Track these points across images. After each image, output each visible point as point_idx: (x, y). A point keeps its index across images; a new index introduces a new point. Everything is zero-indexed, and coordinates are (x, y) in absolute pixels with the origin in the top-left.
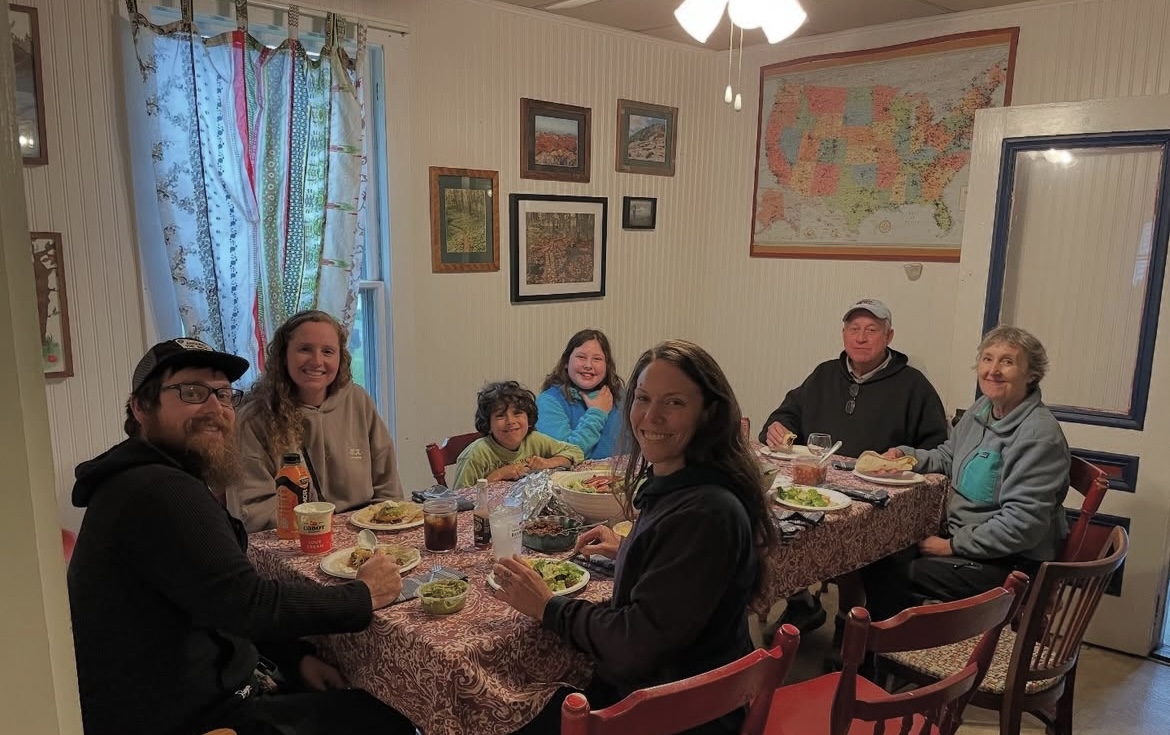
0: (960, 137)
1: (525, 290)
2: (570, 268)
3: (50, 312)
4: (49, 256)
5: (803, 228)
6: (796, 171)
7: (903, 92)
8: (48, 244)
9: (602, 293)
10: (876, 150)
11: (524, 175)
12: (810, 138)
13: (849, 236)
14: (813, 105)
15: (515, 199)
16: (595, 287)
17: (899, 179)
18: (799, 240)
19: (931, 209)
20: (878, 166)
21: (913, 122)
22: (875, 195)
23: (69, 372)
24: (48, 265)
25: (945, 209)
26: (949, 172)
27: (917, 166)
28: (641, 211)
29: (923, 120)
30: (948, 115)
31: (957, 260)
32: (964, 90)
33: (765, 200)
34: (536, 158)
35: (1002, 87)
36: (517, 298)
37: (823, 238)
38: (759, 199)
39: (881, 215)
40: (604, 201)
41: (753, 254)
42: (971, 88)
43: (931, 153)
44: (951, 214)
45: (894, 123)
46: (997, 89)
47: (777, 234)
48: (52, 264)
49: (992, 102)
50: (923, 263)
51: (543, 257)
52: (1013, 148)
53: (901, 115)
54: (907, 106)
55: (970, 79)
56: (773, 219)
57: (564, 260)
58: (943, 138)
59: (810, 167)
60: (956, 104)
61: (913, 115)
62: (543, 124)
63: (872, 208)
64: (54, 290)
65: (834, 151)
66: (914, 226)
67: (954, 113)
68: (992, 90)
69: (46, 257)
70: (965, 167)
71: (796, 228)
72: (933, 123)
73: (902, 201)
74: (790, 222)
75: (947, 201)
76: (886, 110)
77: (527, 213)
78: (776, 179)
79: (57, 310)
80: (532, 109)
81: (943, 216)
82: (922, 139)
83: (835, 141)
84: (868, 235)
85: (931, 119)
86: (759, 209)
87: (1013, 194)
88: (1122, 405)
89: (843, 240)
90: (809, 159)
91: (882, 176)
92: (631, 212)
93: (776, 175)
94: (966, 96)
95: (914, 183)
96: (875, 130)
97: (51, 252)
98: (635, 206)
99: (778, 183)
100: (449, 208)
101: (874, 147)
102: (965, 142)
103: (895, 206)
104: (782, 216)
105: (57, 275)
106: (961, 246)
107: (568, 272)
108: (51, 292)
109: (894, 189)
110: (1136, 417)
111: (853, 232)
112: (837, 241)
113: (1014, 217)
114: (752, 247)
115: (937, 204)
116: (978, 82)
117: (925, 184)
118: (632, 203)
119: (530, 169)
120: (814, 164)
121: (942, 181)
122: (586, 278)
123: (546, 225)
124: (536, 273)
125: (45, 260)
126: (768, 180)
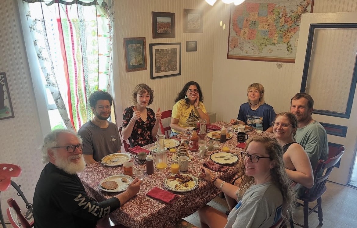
0: (296, 22)
1: (155, 75)
2: (169, 67)
3: (5, 98)
4: (3, 80)
5: (244, 50)
6: (243, 31)
7: (278, 5)
8: (2, 76)
9: (180, 74)
10: (268, 25)
11: (154, 37)
12: (247, 20)
13: (259, 53)
14: (248, 9)
15: (151, 45)
16: (178, 72)
17: (276, 35)
18: (243, 54)
19: (286, 45)
20: (269, 30)
21: (281, 16)
22: (268, 40)
23: (13, 116)
24: (2, 83)
25: (290, 46)
26: (292, 33)
27: (282, 31)
28: (192, 45)
29: (284, 15)
30: (292, 14)
31: (294, 62)
32: (298, 6)
33: (232, 40)
34: (158, 31)
35: (310, 6)
36: (152, 77)
37: (251, 54)
38: (230, 40)
39: (270, 47)
40: (180, 44)
41: (228, 58)
42: (300, 5)
43: (287, 27)
44: (292, 48)
45: (274, 16)
46: (308, 6)
47: (236, 52)
48: (4, 83)
49: (307, 10)
50: (282, 63)
51: (161, 64)
52: (313, 27)
53: (277, 13)
54: (279, 10)
55: (300, 2)
56: (235, 47)
57: (167, 64)
58: (290, 22)
59: (247, 30)
60: (295, 10)
61: (281, 14)
62: (160, 20)
63: (267, 44)
64: (5, 91)
65: (255, 25)
66: (280, 51)
67: (294, 14)
68: (307, 6)
69: (1, 81)
70: (297, 32)
71: (242, 50)
72: (287, 17)
73: (277, 42)
74: (240, 48)
75: (291, 43)
76: (272, 11)
77: (155, 50)
78: (236, 34)
79: (7, 97)
80: (156, 15)
81: (289, 47)
82: (284, 22)
83: (255, 21)
84: (265, 53)
85: (286, 15)
86: (230, 43)
87: (313, 42)
88: (343, 110)
89: (257, 55)
90: (246, 27)
91: (270, 34)
92: (189, 46)
93: (236, 32)
94: (298, 8)
95: (281, 37)
96: (268, 18)
97: (3, 79)
98: (190, 44)
99: (236, 35)
100: (130, 51)
101: (268, 24)
102: (297, 23)
103: (274, 44)
104: (238, 46)
105: (6, 86)
106: (295, 58)
107: (168, 68)
108: (5, 92)
109: (274, 39)
110: (347, 115)
111: (260, 52)
112: (256, 55)
113: (313, 50)
114: (228, 55)
115: (288, 44)
116: (302, 4)
117: (284, 37)
118: (189, 43)
119: (156, 35)
120: (248, 29)
121: (290, 36)
122: (175, 69)
123: (162, 53)
124: (159, 69)
125: (1, 82)
126: (233, 34)
